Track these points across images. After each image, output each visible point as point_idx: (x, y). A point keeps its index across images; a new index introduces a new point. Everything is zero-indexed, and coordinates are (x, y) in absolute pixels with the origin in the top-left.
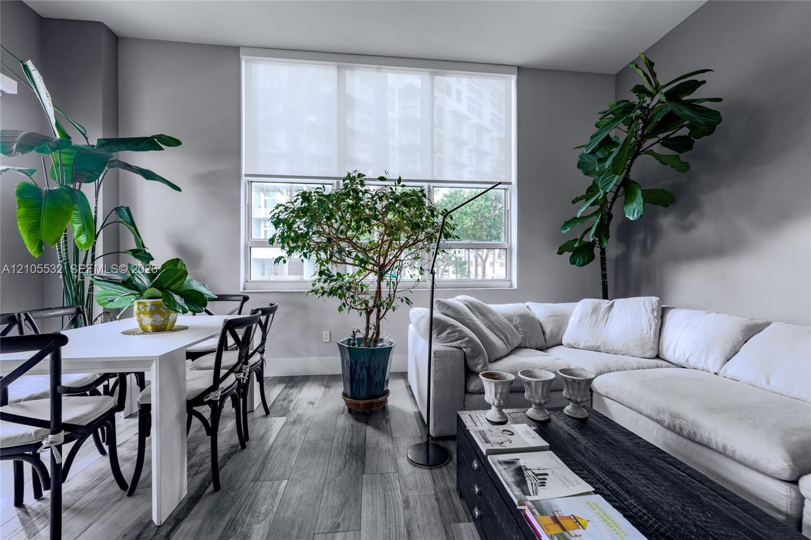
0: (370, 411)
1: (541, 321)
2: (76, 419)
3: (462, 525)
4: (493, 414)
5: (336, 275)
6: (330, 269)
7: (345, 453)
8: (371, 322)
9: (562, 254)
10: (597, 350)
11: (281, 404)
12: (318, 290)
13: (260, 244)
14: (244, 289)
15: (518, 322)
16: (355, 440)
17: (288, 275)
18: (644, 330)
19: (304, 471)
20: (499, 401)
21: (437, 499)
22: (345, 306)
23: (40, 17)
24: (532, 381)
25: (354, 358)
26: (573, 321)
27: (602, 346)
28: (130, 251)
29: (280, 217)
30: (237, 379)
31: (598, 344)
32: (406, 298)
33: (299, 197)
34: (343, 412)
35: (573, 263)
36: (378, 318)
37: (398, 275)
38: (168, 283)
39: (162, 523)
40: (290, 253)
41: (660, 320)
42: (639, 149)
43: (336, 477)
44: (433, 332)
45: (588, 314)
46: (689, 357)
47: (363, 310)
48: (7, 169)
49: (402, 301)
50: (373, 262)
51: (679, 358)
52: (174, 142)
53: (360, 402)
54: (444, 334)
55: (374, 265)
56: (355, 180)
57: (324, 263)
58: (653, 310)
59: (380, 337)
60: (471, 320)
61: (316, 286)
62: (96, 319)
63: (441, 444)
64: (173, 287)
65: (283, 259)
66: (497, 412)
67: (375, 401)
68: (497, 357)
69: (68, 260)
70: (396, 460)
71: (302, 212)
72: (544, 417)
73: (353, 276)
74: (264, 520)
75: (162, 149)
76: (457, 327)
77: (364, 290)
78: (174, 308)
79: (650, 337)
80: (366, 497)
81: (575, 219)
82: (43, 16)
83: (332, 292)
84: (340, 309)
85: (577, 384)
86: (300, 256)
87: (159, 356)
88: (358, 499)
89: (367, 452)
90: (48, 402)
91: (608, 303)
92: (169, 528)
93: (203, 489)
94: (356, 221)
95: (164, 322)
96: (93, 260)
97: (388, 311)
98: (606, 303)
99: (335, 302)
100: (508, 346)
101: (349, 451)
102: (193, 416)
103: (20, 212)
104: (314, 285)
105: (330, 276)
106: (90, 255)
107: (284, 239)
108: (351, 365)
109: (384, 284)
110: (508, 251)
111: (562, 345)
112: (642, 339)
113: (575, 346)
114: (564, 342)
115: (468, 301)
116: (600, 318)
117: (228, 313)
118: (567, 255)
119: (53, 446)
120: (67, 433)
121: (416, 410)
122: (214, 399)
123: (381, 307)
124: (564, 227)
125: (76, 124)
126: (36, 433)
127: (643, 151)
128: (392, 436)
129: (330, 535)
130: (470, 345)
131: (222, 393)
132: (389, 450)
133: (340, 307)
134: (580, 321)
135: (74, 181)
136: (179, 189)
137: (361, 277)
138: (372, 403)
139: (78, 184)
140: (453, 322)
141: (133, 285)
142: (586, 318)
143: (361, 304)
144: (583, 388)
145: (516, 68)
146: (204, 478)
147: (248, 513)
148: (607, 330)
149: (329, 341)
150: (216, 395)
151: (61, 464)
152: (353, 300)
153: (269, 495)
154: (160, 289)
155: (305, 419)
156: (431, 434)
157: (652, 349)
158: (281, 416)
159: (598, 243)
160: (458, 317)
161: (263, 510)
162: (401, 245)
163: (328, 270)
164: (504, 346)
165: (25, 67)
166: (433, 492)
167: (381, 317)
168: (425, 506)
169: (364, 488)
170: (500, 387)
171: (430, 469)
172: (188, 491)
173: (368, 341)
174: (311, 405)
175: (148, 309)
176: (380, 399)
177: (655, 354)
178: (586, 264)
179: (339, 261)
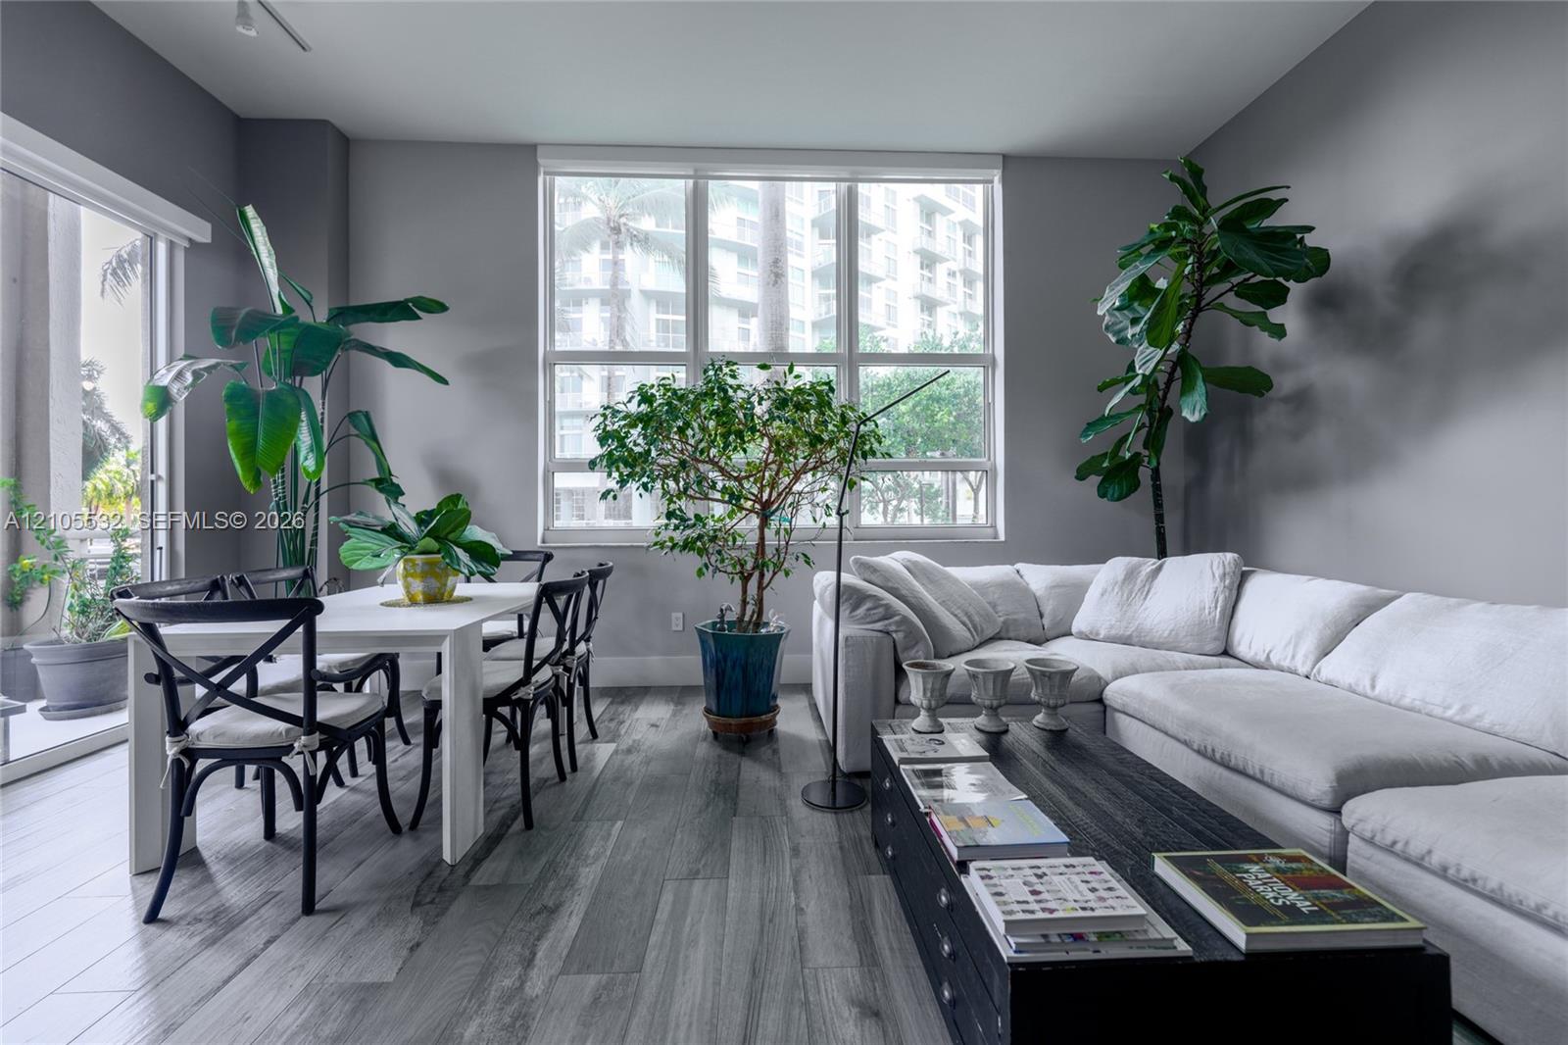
0: (748, 736)
1: (1038, 594)
2: (334, 718)
3: (873, 877)
4: (921, 721)
5: (692, 517)
6: (683, 507)
7: (707, 790)
8: (749, 592)
9: (1084, 479)
10: (1126, 641)
11: (606, 726)
12: (665, 542)
13: (572, 466)
14: (543, 542)
15: (996, 596)
16: (723, 776)
17: (606, 518)
18: (1204, 608)
19: (646, 811)
20: (929, 701)
21: (841, 848)
22: (707, 568)
23: (237, 116)
24: (977, 673)
25: (721, 651)
26: (1092, 595)
27: (1134, 634)
28: (372, 480)
29: (608, 428)
30: (553, 675)
31: (1129, 633)
32: (803, 554)
33: (636, 395)
34: (705, 739)
35: (1102, 495)
36: (761, 588)
37: (792, 517)
38: (444, 533)
39: (458, 861)
40: (622, 482)
41: (1235, 592)
42: (1198, 302)
43: (695, 818)
44: (841, 609)
45: (1117, 583)
46: (1270, 651)
47: (736, 574)
48: (218, 364)
49: (797, 559)
50: (754, 498)
51: (1256, 654)
52: (437, 307)
53: (732, 721)
54: (861, 611)
55: (754, 501)
56: (721, 370)
57: (675, 499)
58: (1224, 575)
59: (765, 620)
60: (912, 590)
61: (660, 536)
62: (321, 589)
63: (857, 782)
64: (451, 536)
65: (612, 494)
66: (927, 718)
67: (756, 719)
68: (954, 652)
69: (284, 497)
70: (785, 800)
71: (643, 419)
72: (998, 726)
73: (720, 520)
74: (593, 863)
75: (419, 318)
76: (882, 599)
77: (738, 543)
78: (457, 567)
79: (1214, 621)
80: (736, 844)
81: (1103, 420)
82: (242, 116)
83: (687, 545)
84: (700, 573)
85: (1046, 679)
86: (638, 489)
87: (455, 630)
88: (725, 846)
89: (741, 791)
90: (300, 696)
91: (1154, 564)
92: (467, 868)
93: (505, 828)
94: (722, 435)
95: (439, 589)
96: (318, 495)
97: (776, 576)
98: (1151, 563)
99: (692, 561)
100: (975, 633)
101: (713, 789)
102: (494, 719)
103: (231, 425)
104: (657, 534)
105: (683, 520)
106: (313, 489)
107: (611, 461)
108: (718, 662)
109: (769, 533)
110: (989, 473)
111: (1071, 634)
112: (1199, 624)
113: (1092, 637)
114: (1074, 630)
115: (909, 561)
116: (1136, 588)
117: (522, 578)
118: (1095, 480)
119: (306, 751)
120: (323, 737)
121: (822, 738)
122: (525, 697)
123: (765, 569)
124: (1085, 434)
125: (298, 288)
126: (288, 731)
127: (1208, 304)
128: (779, 771)
129: (686, 882)
130: (902, 628)
131: (535, 689)
132: (775, 789)
133: (700, 569)
134: (1102, 595)
135: (293, 373)
136: (444, 382)
137: (735, 521)
138: (751, 723)
139: (298, 378)
140: (875, 591)
141: (397, 533)
142: (1113, 589)
143: (734, 567)
144: (1057, 684)
145: (1001, 157)
146: (503, 817)
147: (571, 855)
148: (1145, 609)
149: (681, 629)
150: (527, 692)
151: (315, 776)
152: (719, 557)
153: (598, 838)
154: (437, 538)
155: (645, 747)
156: (840, 764)
157: (1216, 639)
158: (607, 742)
159: (1146, 459)
160: (890, 584)
161: (592, 852)
162: (798, 469)
163: (680, 510)
164: (968, 634)
165: (243, 215)
166: (836, 840)
167: (764, 585)
168: (823, 854)
169: (735, 832)
170: (930, 681)
171: (835, 813)
172: (485, 830)
173: (744, 625)
174: (654, 729)
175: (419, 570)
176: (764, 717)
177: (1219, 647)
178: (1125, 497)
179: (698, 495)
